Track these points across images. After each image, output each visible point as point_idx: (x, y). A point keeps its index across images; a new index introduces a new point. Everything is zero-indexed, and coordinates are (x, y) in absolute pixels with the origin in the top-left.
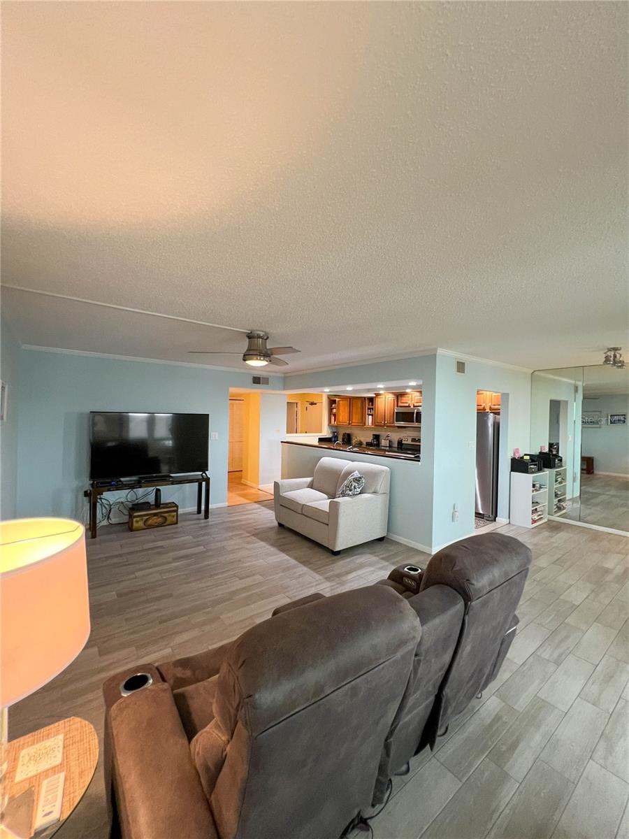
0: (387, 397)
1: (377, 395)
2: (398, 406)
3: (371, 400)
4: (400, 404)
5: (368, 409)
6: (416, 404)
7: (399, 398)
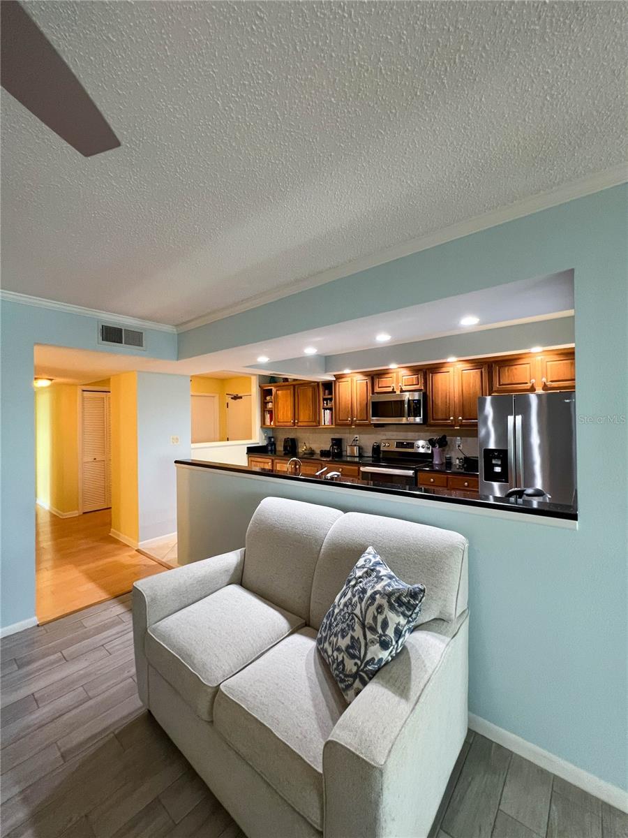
0: (355, 379)
1: (338, 377)
2: (373, 393)
3: (328, 386)
4: (377, 390)
5: (324, 399)
6: (404, 388)
7: (376, 381)
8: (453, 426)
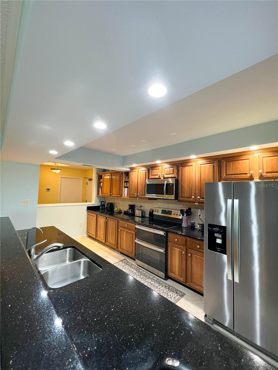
0: (140, 170)
1: (132, 169)
2: (149, 179)
3: (127, 174)
4: (151, 177)
5: (125, 182)
6: (166, 176)
7: (150, 171)
8: (194, 202)
